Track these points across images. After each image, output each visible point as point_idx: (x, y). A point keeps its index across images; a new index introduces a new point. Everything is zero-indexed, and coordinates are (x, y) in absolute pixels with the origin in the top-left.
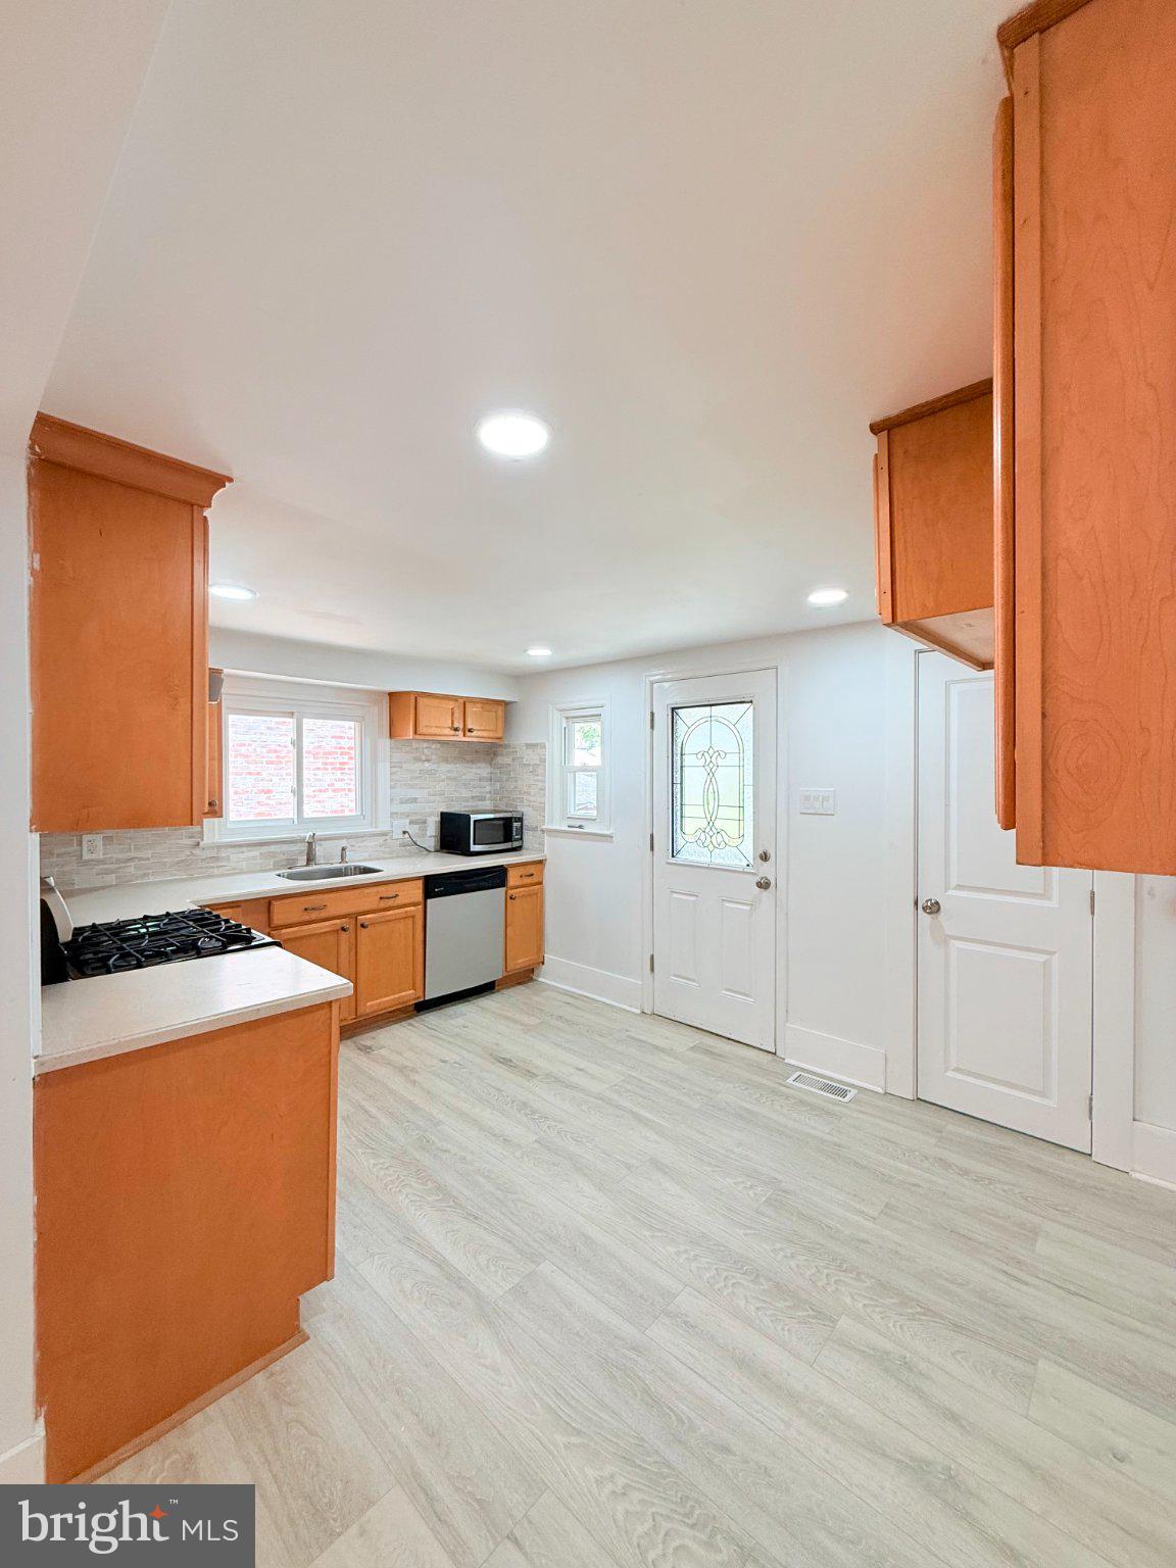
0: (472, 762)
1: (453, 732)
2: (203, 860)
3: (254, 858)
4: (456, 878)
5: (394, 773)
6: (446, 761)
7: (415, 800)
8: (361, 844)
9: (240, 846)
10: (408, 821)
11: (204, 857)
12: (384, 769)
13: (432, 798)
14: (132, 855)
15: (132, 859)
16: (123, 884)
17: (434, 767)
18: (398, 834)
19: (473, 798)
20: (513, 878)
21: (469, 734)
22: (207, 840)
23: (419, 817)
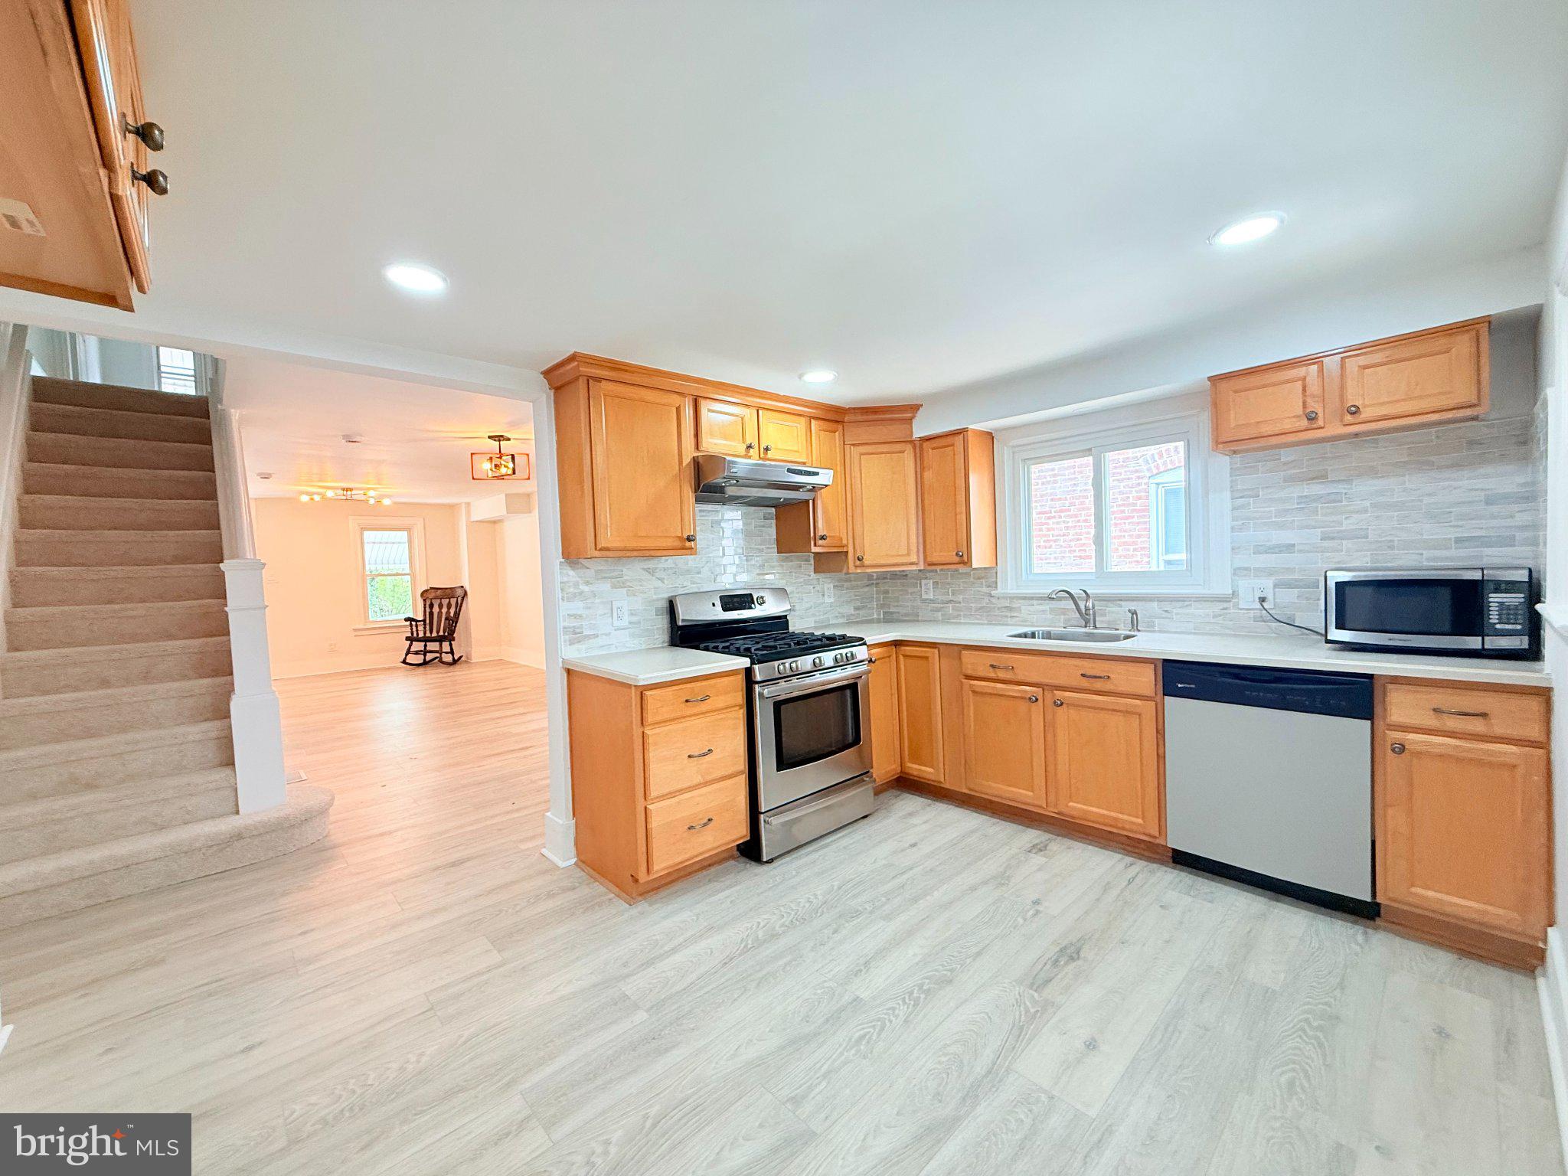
0: (1457, 465)
1: (1305, 423)
2: (998, 608)
3: (1044, 611)
4: (1237, 676)
5: (1242, 507)
6: (1372, 472)
7: (1290, 548)
8: (1180, 611)
9: (1032, 598)
10: (1269, 583)
11: (999, 606)
12: (1222, 502)
13: (1326, 544)
14: (951, 597)
15: (950, 601)
16: (947, 620)
17: (1341, 488)
18: (1248, 600)
19: (1458, 540)
20: (1399, 707)
21: (1349, 418)
22: (1000, 590)
23: (1296, 576)
